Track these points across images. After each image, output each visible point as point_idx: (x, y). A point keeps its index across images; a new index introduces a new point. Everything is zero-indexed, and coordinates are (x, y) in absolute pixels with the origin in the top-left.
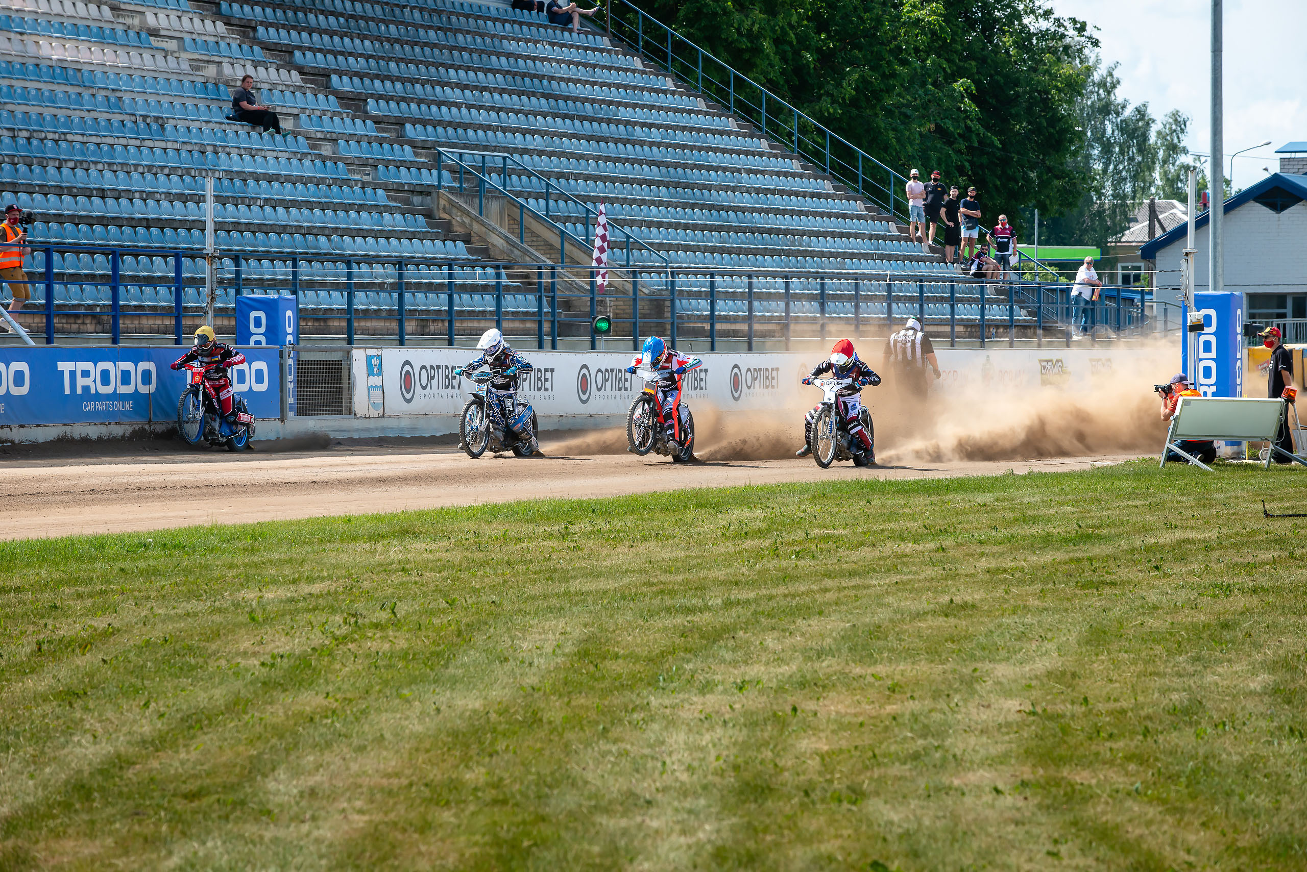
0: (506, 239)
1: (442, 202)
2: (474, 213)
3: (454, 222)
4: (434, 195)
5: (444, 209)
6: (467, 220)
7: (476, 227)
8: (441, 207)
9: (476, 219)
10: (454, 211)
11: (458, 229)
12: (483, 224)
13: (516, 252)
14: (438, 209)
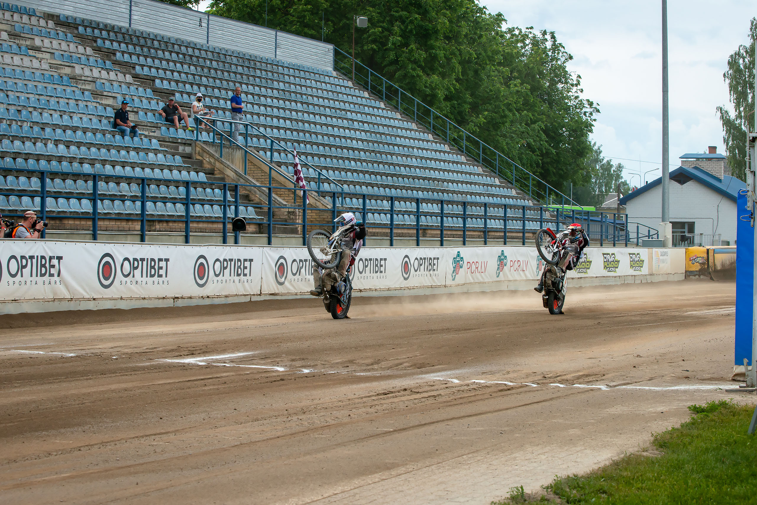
0: (236, 172)
1: (198, 149)
2: (217, 155)
3: (204, 161)
4: (193, 145)
5: (199, 153)
6: (212, 160)
7: (218, 165)
8: (197, 152)
9: (217, 160)
10: (205, 154)
11: (207, 166)
12: (222, 163)
13: (242, 180)
14: (195, 153)
